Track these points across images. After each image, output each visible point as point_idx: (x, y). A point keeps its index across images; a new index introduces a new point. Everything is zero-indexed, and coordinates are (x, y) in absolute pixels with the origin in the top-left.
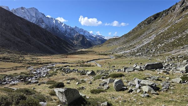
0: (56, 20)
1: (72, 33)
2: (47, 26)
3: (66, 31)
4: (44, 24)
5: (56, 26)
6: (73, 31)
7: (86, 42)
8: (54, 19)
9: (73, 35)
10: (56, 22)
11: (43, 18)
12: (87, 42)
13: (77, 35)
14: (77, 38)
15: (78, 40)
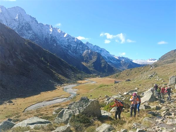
0: (54, 28)
1: (79, 49)
2: (35, 35)
3: (69, 46)
4: (30, 32)
5: (52, 37)
6: (81, 46)
7: (103, 65)
8: (52, 27)
9: (81, 52)
10: (53, 31)
11: (31, 23)
12: (105, 65)
13: (87, 53)
14: (88, 58)
15: (88, 61)
